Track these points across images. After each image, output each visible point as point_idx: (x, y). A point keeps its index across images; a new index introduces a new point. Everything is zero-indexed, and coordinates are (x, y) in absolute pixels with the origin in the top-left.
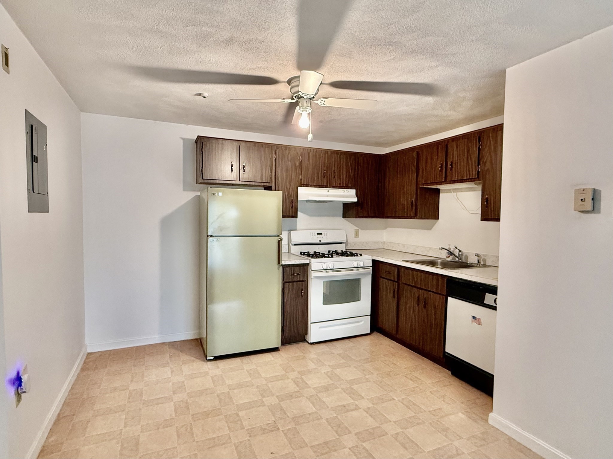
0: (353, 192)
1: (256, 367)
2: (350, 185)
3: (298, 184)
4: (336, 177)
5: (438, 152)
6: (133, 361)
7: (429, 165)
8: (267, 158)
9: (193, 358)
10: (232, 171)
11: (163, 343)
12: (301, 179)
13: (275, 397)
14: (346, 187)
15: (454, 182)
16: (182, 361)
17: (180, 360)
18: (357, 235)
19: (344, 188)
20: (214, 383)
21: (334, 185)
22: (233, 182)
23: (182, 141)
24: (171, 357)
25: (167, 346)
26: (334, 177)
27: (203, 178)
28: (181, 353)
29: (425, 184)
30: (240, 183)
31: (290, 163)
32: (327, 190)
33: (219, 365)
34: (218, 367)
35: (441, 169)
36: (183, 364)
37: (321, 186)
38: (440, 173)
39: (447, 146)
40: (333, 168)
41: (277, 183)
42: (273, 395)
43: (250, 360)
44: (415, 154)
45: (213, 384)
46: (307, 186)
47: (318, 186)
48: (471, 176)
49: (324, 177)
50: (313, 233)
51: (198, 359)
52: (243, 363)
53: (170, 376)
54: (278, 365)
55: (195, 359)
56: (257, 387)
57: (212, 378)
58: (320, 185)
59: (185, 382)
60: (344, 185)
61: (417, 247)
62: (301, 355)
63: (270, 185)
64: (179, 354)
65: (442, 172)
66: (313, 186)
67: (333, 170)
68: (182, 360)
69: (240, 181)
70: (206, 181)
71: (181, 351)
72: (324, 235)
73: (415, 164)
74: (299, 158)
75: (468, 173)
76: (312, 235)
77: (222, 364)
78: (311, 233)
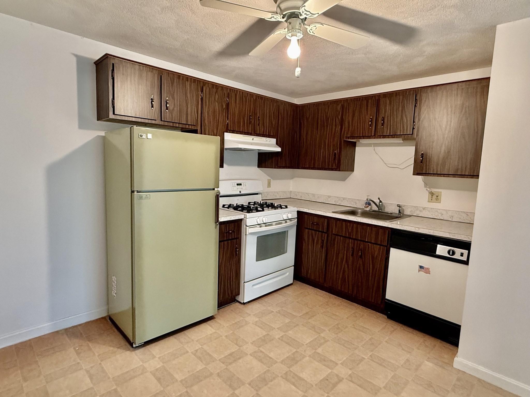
0: (274, 141)
1: (201, 347)
2: (272, 134)
3: (224, 130)
4: (260, 125)
5: (367, 106)
6: (19, 372)
7: (356, 118)
8: (193, 95)
9: (111, 348)
10: (152, 107)
11: (57, 332)
12: (228, 124)
13: (247, 385)
14: (268, 135)
15: (384, 137)
16: (98, 356)
17: (94, 354)
18: (269, 185)
19: (267, 137)
20: (160, 382)
21: (258, 133)
22: (153, 122)
23: (75, 59)
24: (78, 353)
25: (65, 336)
26: (259, 125)
27: (115, 113)
28: (90, 344)
29: (351, 137)
30: (162, 123)
31: (217, 104)
32: (252, 138)
33: (154, 353)
34: (154, 357)
35: (371, 123)
36: (102, 361)
37: (246, 134)
38: (369, 128)
39: (378, 101)
40: (258, 114)
41: (204, 126)
42: (243, 384)
43: (189, 337)
44: (339, 107)
45: (159, 385)
46: (233, 132)
47: (243, 133)
48: (405, 131)
49: (250, 123)
50: (234, 183)
51: (118, 348)
52: (182, 343)
53: (91, 385)
54: (224, 338)
55: (116, 349)
56: (218, 375)
57: (153, 374)
58: (246, 132)
59: (119, 389)
60: (267, 134)
61: (329, 197)
62: (241, 319)
63: (196, 128)
64: (88, 346)
65: (372, 127)
66: (239, 133)
67: (258, 117)
68: (97, 354)
69: (161, 120)
70: (118, 118)
71: (89, 339)
72: (244, 186)
73: (340, 117)
74: (225, 100)
75: (402, 129)
76: (232, 186)
77: (155, 349)
78: (232, 184)
